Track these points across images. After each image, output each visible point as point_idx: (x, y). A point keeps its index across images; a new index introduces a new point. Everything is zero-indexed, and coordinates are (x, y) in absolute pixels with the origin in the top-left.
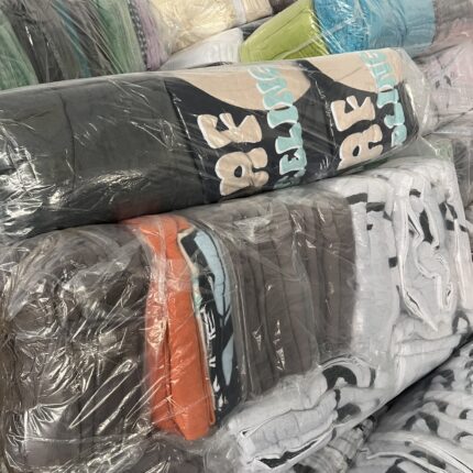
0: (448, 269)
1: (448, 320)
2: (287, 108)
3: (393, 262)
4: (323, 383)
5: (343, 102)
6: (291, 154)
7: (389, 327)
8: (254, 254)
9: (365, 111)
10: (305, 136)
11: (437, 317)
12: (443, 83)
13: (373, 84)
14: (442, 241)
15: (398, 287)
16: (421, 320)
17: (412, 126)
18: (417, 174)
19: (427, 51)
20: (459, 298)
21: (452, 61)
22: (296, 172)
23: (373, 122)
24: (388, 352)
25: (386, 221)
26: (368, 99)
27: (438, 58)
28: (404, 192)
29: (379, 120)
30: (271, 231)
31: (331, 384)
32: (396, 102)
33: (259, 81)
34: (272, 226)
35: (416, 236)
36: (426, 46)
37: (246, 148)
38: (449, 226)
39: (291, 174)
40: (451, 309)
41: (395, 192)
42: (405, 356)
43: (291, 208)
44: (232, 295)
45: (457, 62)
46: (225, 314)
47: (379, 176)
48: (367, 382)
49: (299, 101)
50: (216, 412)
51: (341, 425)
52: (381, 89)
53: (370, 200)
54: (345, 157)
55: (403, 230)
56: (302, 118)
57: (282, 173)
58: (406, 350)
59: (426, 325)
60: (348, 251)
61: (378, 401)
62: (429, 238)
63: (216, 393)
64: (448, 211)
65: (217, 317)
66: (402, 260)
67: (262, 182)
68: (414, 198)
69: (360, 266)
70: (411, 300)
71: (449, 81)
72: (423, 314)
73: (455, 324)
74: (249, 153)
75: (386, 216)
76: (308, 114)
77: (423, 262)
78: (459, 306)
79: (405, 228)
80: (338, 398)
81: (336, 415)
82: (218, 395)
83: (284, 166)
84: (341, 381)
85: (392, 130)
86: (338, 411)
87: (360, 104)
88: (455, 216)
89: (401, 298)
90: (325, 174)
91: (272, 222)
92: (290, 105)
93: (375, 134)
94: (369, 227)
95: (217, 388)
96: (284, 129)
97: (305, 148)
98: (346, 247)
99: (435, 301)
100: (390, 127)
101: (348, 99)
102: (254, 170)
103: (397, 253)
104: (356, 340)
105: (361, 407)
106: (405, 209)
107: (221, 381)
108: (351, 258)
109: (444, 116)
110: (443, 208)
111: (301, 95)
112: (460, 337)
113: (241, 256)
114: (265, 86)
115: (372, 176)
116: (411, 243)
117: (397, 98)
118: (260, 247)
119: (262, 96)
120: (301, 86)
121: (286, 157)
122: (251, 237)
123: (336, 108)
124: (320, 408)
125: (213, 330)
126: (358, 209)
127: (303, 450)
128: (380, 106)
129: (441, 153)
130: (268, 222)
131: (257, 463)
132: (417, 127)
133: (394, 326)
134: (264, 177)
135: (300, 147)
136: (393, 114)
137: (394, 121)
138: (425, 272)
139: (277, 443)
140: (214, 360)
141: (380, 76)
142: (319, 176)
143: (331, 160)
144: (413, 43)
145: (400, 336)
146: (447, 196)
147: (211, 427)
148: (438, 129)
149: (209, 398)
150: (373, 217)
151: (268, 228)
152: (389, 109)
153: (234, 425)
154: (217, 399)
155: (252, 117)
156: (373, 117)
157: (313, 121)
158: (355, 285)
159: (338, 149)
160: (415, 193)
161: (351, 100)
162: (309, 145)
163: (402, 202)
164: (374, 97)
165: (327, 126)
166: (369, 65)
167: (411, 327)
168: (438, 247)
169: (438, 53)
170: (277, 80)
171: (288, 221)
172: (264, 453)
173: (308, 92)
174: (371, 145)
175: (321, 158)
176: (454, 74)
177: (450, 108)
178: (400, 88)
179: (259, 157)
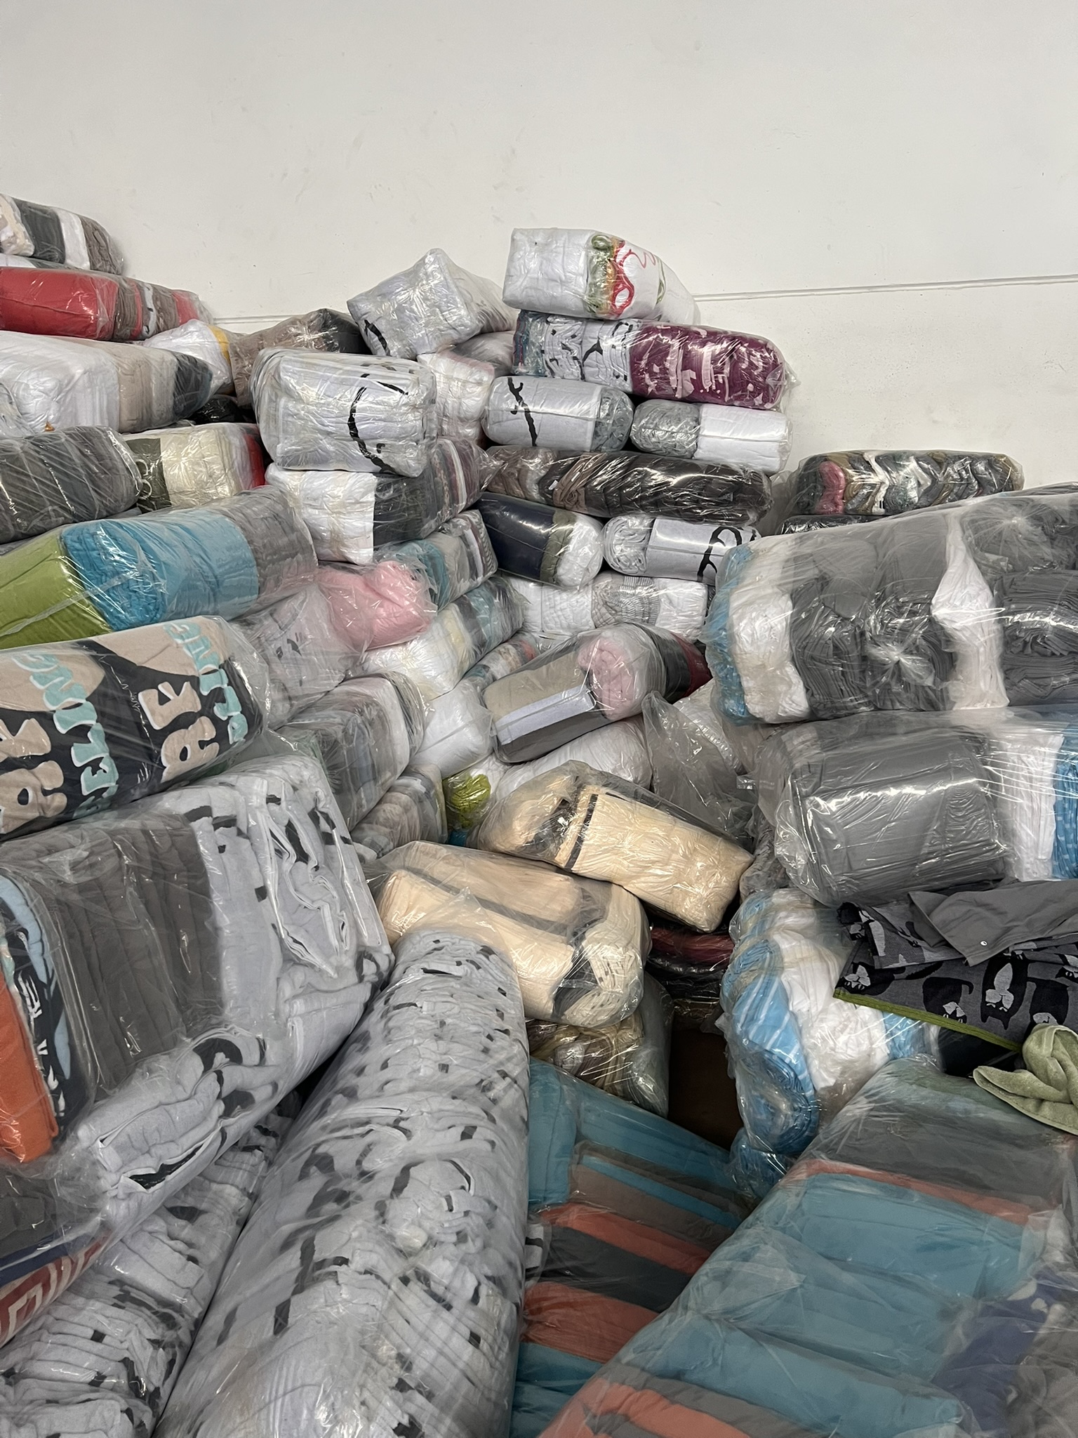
0: (335, 894)
1: (349, 962)
2: (79, 705)
3: (262, 893)
4: (197, 1063)
5: (155, 691)
6: (95, 765)
7: (272, 981)
8: (75, 897)
9: (187, 701)
10: (109, 739)
11: (333, 960)
12: (287, 649)
13: (190, 665)
14: (321, 858)
15: (273, 926)
16: (312, 966)
17: (252, 715)
18: (271, 775)
19: (253, 606)
20: (359, 934)
21: (294, 616)
22: (105, 789)
23: (201, 714)
24: (277, 1014)
25: (241, 840)
26: (186, 685)
27: (271, 615)
28: (258, 800)
29: (207, 710)
30: (91, 866)
31: (208, 1063)
32: (225, 686)
33: (32, 674)
34: (93, 859)
35: (285, 856)
36: (251, 600)
37: (31, 762)
38: (327, 839)
39: (99, 793)
40: (350, 946)
41: (247, 801)
42: (300, 1015)
43: (112, 834)
44: (54, 955)
45: (302, 618)
46: (50, 981)
47: (222, 784)
48: (256, 1058)
49: (94, 693)
50: (58, 1118)
51: (231, 1120)
52: (202, 671)
53: (216, 814)
54: (171, 765)
55: (267, 849)
56: (102, 717)
57: (85, 792)
58: (299, 1006)
59: (320, 970)
60: (199, 882)
61: (275, 1086)
62: (303, 857)
63: (52, 1092)
64: (322, 821)
65: (40, 986)
66: (272, 889)
67: (57, 808)
68: (273, 806)
69: (218, 901)
70: (295, 941)
71: (295, 647)
72: (315, 958)
73: (359, 966)
74: (35, 770)
75: (240, 833)
76: (108, 710)
77: (302, 889)
78: (360, 944)
79: (269, 849)
80: (220, 1080)
81: (221, 1107)
82: (55, 1093)
83: (88, 783)
84: (220, 1058)
85: (227, 722)
86: (224, 1100)
87: (178, 694)
88: (333, 826)
89: (281, 940)
90: (146, 790)
91: (91, 854)
92: (83, 701)
93: (205, 729)
94: (222, 849)
95: (54, 1084)
96: (81, 733)
97: (112, 756)
98: (195, 877)
99: (327, 938)
100: (224, 718)
101: (160, 687)
102: (45, 793)
103: (265, 881)
104: (231, 1004)
105: (252, 1092)
106: (264, 822)
107: (58, 1074)
108: (205, 891)
109: (297, 698)
110: (314, 816)
111: (95, 687)
112: (370, 986)
113: (58, 901)
114: (42, 679)
115: (213, 785)
116: (280, 867)
117: (226, 680)
118: (82, 888)
119: (41, 692)
120: (91, 676)
121: (89, 769)
122: (68, 876)
123: (146, 699)
124: (199, 1095)
125: (37, 1005)
126: (202, 827)
127: (185, 1160)
128: (205, 693)
129: (299, 747)
130: (86, 854)
131: (125, 1180)
132: (260, 716)
133: (278, 979)
134: (60, 800)
135: (105, 755)
136: (224, 701)
137: (227, 710)
138: (307, 903)
139: (148, 1152)
140: (44, 1044)
141: (198, 654)
142: (137, 794)
143: (151, 768)
144: (230, 597)
145: (287, 991)
146: (316, 801)
147: (54, 1139)
148: (293, 718)
149: (45, 1099)
150: (223, 836)
151: (87, 863)
152: (218, 695)
153: (85, 1132)
154: (56, 1100)
155: (33, 720)
156: (200, 708)
157: (118, 720)
158: (217, 929)
159: (159, 753)
160: (273, 800)
161: (165, 688)
162: (119, 752)
163: (258, 814)
164: (195, 682)
165: (139, 725)
166: (179, 641)
167: (300, 975)
168: (317, 868)
169: (272, 608)
170: (58, 668)
171: (113, 851)
172: (133, 1165)
173: (104, 682)
174: (203, 744)
175: (137, 768)
176: (301, 637)
177: (303, 687)
178: (227, 666)
179: (51, 774)
